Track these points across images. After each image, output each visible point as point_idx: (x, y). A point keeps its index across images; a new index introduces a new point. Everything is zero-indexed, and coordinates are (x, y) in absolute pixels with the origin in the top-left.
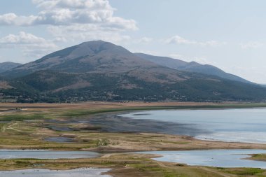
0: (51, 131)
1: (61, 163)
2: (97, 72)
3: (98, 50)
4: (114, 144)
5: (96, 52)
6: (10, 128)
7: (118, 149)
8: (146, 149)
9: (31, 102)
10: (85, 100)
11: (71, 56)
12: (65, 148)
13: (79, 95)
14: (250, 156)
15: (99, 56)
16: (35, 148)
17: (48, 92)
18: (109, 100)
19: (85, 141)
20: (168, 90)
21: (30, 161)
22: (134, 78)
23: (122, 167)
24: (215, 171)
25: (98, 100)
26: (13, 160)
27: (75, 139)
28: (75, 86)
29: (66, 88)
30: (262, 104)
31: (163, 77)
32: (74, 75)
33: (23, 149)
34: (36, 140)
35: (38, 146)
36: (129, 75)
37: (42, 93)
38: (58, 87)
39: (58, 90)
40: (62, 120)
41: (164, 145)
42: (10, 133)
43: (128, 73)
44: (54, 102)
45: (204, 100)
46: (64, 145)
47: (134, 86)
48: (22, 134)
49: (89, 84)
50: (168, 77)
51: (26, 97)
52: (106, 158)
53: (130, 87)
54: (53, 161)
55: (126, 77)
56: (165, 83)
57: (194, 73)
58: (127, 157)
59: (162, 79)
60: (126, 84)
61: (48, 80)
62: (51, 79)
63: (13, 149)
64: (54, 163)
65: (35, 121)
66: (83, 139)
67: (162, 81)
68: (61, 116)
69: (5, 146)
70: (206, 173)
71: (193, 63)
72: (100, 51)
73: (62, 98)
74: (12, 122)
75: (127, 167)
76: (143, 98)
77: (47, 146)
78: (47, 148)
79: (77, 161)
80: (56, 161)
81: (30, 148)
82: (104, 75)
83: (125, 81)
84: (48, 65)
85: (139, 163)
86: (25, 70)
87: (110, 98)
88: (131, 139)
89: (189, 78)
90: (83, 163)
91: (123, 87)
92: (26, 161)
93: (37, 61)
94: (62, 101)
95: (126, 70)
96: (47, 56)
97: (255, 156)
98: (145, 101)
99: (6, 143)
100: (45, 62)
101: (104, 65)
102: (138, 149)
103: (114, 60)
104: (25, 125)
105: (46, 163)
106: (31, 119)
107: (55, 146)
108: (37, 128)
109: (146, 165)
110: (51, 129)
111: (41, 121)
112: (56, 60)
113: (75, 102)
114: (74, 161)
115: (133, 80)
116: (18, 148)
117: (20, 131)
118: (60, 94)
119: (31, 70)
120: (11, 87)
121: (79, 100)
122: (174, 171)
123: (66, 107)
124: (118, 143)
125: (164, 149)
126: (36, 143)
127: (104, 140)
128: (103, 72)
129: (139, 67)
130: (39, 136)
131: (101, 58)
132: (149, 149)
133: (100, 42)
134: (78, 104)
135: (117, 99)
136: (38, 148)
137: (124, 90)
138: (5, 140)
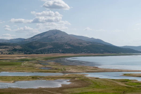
0: (41, 65)
1: (50, 78)
2: (55, 42)
3: (55, 33)
4: (68, 70)
5: (54, 34)
6: (24, 64)
7: (70, 72)
8: (81, 72)
9: (30, 54)
10: (51, 53)
11: (45, 36)
12: (49, 72)
13: (48, 51)
14: (123, 75)
15: (56, 35)
16: (37, 72)
17: (36, 50)
18: (60, 53)
19: (56, 69)
20: (83, 49)
21: (37, 77)
22: (70, 44)
23: (74, 79)
24: (112, 81)
25: (56, 53)
26: (31, 76)
27: (52, 68)
28: (47, 48)
29: (43, 48)
30: (120, 54)
31: (81, 44)
32: (46, 43)
33: (33, 72)
34: (37, 68)
35: (38, 71)
36: (68, 43)
37: (34, 50)
38: (40, 48)
39: (40, 49)
40: (44, 61)
41: (88, 70)
42: (25, 66)
43: (67, 42)
44: (39, 54)
45: (97, 53)
46: (49, 71)
47: (70, 47)
48: (30, 66)
49: (52, 47)
50: (83, 44)
51: (28, 52)
52: (67, 76)
53: (68, 48)
54: (46, 77)
55: (66, 44)
56: (82, 46)
57: (93, 42)
58: (74, 75)
59: (81, 45)
60: (66, 47)
61: (36, 45)
62: (37, 45)
63: (29, 72)
64: (47, 78)
65: (34, 61)
66: (55, 68)
67: (81, 46)
68: (43, 59)
69: (25, 71)
70: (108, 81)
71: (92, 38)
72: (56, 34)
73: (42, 52)
74: (25, 62)
75: (76, 79)
76: (73, 52)
77: (42, 71)
78: (42, 72)
79: (56, 77)
80: (47, 77)
81: (35, 72)
82: (58, 43)
83: (66, 45)
84: (36, 39)
85: (80, 77)
86: (27, 41)
87: (61, 52)
88: (74, 68)
89: (91, 44)
90: (58, 78)
91: (66, 48)
92: (36, 77)
93: (31, 38)
94: (42, 53)
95: (66, 41)
96: (35, 36)
97: (125, 74)
98: (74, 53)
99: (25, 70)
100: (34, 38)
101: (57, 39)
102: (78, 72)
103: (62, 37)
104: (30, 63)
105: (44, 78)
106: (32, 60)
107: (45, 71)
108: (35, 64)
109: (83, 78)
110: (41, 64)
111: (36, 61)
112: (39, 37)
113: (47, 54)
114: (54, 77)
115: (69, 45)
116: (31, 72)
117: (29, 65)
118: (41, 51)
119: (29, 41)
120: (22, 48)
121: (48, 53)
122: (96, 80)
123: (44, 56)
124: (70, 70)
125: (88, 72)
126: (37, 70)
127: (64, 69)
128: (57, 42)
129: (71, 40)
130: (37, 67)
131: (56, 37)
132: (82, 72)
133: (56, 30)
134: (48, 55)
135: (63, 52)
136: (39, 72)
137: (66, 49)
138: (24, 69)
